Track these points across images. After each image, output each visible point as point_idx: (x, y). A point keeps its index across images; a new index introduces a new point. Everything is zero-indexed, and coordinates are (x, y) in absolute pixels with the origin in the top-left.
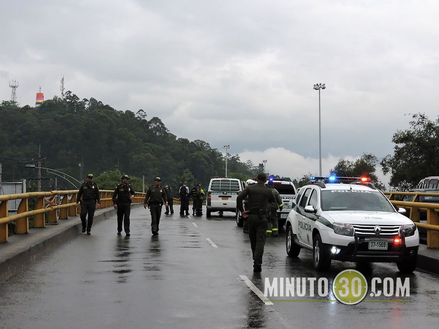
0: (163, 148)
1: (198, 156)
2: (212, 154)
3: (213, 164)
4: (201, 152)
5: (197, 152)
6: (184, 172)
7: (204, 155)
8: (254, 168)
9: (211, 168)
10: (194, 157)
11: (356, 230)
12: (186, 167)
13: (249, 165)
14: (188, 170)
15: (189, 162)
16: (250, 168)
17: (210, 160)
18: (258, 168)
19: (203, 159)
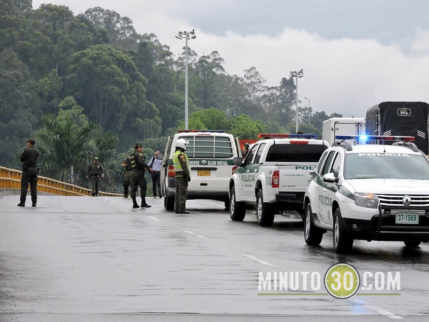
1: (99, 58)
2: (140, 51)
3: (145, 82)
4: (109, 46)
5: (95, 46)
6: (60, 106)
7: (117, 56)
8: (267, 93)
9: (138, 95)
10: (86, 61)
11: (381, 202)
12: (63, 90)
13: (252, 82)
14: (70, 99)
15: (71, 75)
16: (253, 92)
17: (136, 68)
18: (279, 92)
19: (114, 66)
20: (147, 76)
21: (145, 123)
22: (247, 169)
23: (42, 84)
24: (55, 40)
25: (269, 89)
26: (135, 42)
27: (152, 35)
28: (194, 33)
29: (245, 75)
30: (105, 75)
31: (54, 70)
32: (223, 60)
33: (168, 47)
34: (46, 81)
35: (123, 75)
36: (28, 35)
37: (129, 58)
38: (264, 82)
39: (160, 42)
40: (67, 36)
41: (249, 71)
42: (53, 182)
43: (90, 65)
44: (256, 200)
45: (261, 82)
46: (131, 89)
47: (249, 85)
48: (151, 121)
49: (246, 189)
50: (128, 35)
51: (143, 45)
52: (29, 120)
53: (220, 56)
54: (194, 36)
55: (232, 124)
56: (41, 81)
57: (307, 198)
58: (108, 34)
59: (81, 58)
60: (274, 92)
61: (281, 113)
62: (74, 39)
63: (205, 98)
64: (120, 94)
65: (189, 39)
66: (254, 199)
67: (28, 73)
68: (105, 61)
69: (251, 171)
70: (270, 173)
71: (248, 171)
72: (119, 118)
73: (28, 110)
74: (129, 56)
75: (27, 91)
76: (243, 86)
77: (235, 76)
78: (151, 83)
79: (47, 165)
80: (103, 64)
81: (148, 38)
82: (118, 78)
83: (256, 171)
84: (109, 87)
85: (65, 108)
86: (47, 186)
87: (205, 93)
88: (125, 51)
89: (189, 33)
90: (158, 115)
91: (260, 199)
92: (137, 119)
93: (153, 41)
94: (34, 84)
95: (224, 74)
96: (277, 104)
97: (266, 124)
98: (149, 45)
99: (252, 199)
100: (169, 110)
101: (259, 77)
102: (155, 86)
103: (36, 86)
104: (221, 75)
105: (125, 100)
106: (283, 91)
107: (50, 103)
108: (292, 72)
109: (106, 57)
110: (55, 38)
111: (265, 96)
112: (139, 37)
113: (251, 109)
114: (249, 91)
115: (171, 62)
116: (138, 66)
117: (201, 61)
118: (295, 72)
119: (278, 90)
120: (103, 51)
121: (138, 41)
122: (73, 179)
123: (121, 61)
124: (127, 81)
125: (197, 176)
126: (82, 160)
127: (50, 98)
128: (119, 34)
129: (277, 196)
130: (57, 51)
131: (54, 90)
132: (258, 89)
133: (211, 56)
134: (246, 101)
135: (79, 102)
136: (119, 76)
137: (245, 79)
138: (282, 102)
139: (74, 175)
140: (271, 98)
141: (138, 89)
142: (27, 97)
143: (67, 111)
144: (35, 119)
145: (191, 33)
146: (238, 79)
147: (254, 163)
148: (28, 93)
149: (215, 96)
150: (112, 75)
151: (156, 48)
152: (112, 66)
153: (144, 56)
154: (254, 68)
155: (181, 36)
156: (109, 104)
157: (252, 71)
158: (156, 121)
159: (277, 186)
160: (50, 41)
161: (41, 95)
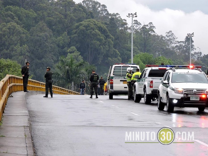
0: (35, 14)
1: (89, 26)
2: (110, 23)
3: (113, 39)
4: (94, 20)
5: (87, 20)
6: (68, 51)
7: (98, 25)
8: (178, 44)
9: (109, 45)
10: (82, 28)
11: (185, 92)
12: (70, 43)
13: (170, 39)
14: (73, 48)
15: (75, 35)
16: (170, 44)
17: (108, 32)
18: (184, 44)
19: (97, 31)
20: (114, 36)
21: (112, 60)
22: (140, 80)
23: (59, 40)
24: (66, 17)
25: (179, 42)
26: (108, 18)
27: (117, 14)
28: (136, 14)
29: (166, 35)
30: (92, 35)
31: (65, 32)
32: (155, 27)
33: (126, 20)
34: (61, 38)
35: (101, 35)
36: (52, 14)
37: (104, 26)
38: (176, 38)
39: (121, 17)
40: (72, 15)
41: (168, 33)
42: (62, 89)
43: (84, 30)
44: (144, 93)
45: (174, 39)
46: (105, 42)
47: (168, 40)
48: (116, 59)
49: (140, 89)
50: (104, 14)
51: (112, 19)
52: (52, 58)
53: (153, 25)
54: (136, 15)
55: (156, 61)
56: (58, 38)
57: (159, 91)
58: (94, 14)
59: (79, 26)
60: (182, 44)
61: (185, 55)
62: (76, 16)
63: (145, 47)
64: (100, 45)
65: (134, 17)
66: (143, 93)
67: (52, 34)
68: (92, 28)
69: (142, 81)
70: (149, 82)
71: (141, 81)
72: (99, 58)
73: (52, 54)
74: (104, 25)
75: (51, 44)
76: (165, 41)
77: (161, 35)
78: (116, 39)
79: (60, 81)
80: (91, 29)
81: (115, 15)
82: (99, 37)
83: (144, 81)
84: (94, 42)
85: (71, 53)
86: (59, 91)
87: (145, 44)
88: (102, 23)
89: (133, 14)
90: (120, 56)
91: (145, 93)
92: (108, 58)
93: (118, 17)
94: (55, 40)
95: (155, 35)
96: (183, 50)
97: (177, 61)
98: (115, 19)
99: (142, 93)
100: (126, 54)
101: (173, 36)
102: (118, 41)
103: (56, 41)
104: (154, 35)
105: (102, 48)
106: (186, 43)
107: (63, 50)
108: (188, 34)
109: (93, 26)
110: (66, 16)
111: (177, 46)
112: (110, 15)
113: (169, 53)
114: (168, 43)
115: (127, 28)
116: (109, 30)
117: (143, 28)
118: (190, 34)
119: (184, 43)
120: (91, 23)
121: (110, 17)
122: (73, 89)
123: (100, 28)
124: (103, 38)
125: (122, 84)
126: (78, 79)
127: (63, 47)
128: (100, 13)
129: (152, 91)
130: (67, 23)
131: (66, 43)
132: (173, 42)
133: (149, 25)
134: (167, 49)
135: (78, 49)
136: (99, 36)
137: (166, 37)
138: (186, 49)
139: (74, 87)
140: (180, 47)
141: (109, 43)
142: (51, 47)
143: (72, 54)
144: (55, 58)
145: (135, 14)
146: (163, 37)
147: (143, 78)
148: (52, 45)
149: (150, 46)
150: (95, 35)
151: (119, 20)
152: (96, 30)
153: (113, 25)
154: (171, 31)
155: (129, 16)
156: (94, 50)
157: (170, 33)
158: (119, 59)
159: (152, 87)
160: (63, 17)
161: (58, 46)
